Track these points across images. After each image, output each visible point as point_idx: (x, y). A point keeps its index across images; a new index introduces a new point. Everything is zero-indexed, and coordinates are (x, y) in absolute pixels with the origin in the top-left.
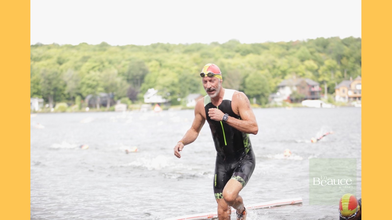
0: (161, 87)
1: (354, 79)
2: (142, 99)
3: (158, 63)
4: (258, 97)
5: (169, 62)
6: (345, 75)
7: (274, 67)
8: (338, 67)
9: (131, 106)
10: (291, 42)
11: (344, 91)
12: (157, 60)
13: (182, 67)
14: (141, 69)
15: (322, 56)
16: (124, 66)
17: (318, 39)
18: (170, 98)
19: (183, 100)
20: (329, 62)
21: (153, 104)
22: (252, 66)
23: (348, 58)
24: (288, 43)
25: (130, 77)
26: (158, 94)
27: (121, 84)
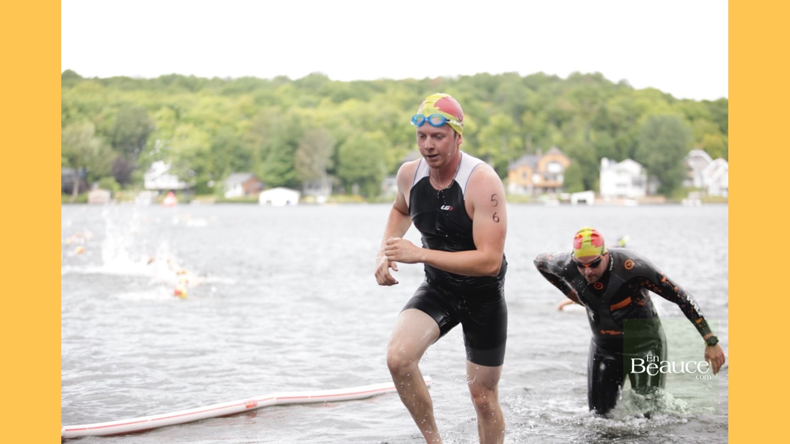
0: (177, 159)
1: (545, 152)
2: (141, 181)
3: (172, 113)
4: (362, 181)
5: (195, 112)
6: (529, 144)
7: (395, 126)
8: (516, 128)
9: (118, 194)
10: (427, 80)
11: (524, 175)
12: (171, 107)
13: (218, 122)
14: (139, 124)
15: (484, 107)
16: (107, 117)
17: (478, 76)
18: (193, 182)
19: (219, 185)
20: (499, 118)
21: (161, 191)
22: (352, 122)
23: (535, 113)
24: (422, 81)
25: (119, 139)
26: (170, 172)
27: (101, 152)
